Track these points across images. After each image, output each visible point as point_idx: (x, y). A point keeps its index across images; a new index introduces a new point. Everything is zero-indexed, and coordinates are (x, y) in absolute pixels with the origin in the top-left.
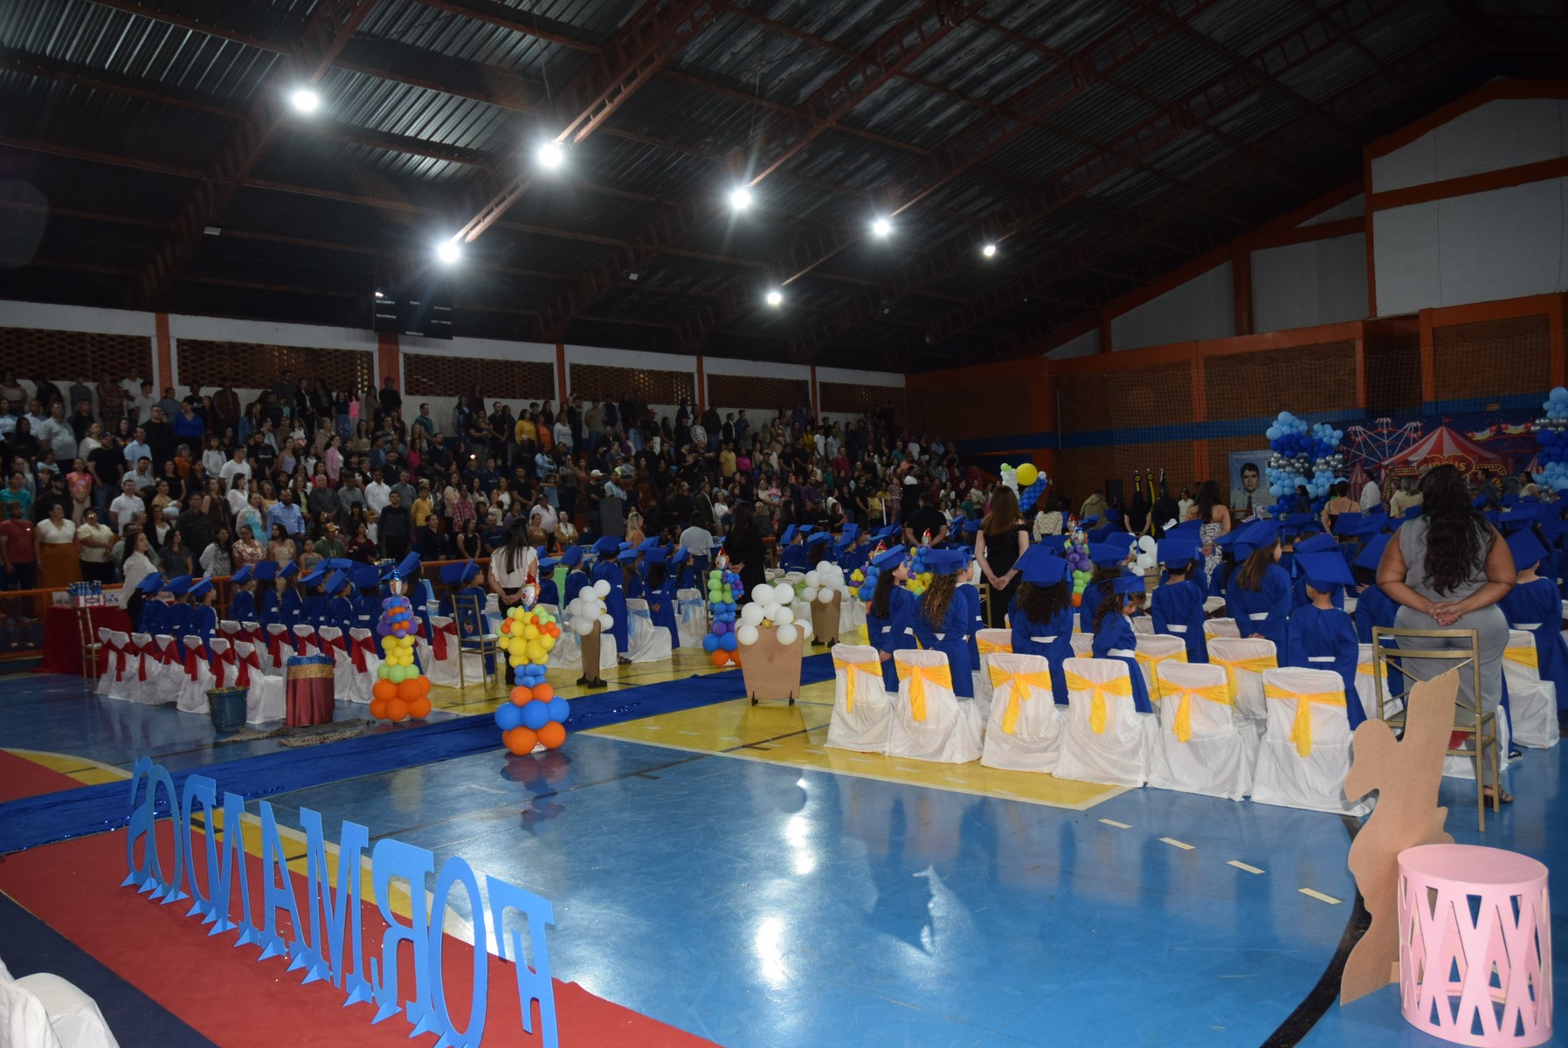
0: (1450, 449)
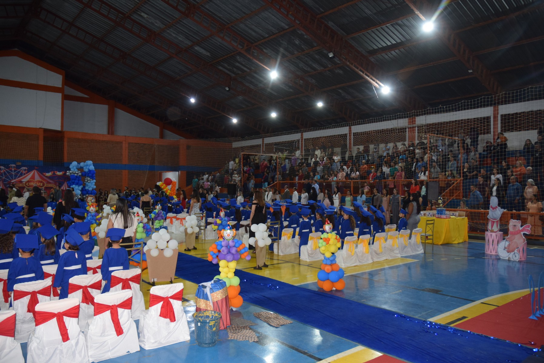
0: (37, 178)
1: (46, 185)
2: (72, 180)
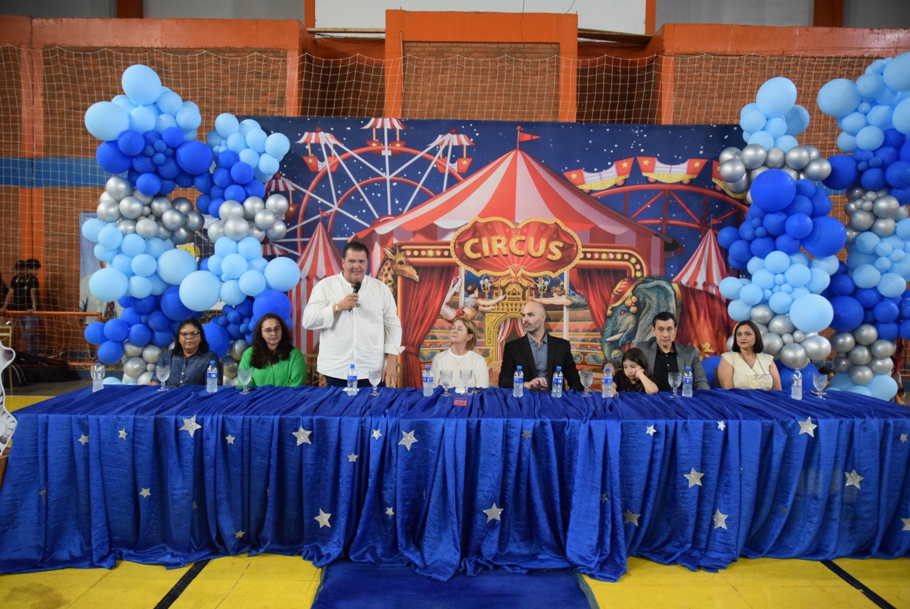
0: (530, 206)
1: (583, 252)
2: (767, 212)
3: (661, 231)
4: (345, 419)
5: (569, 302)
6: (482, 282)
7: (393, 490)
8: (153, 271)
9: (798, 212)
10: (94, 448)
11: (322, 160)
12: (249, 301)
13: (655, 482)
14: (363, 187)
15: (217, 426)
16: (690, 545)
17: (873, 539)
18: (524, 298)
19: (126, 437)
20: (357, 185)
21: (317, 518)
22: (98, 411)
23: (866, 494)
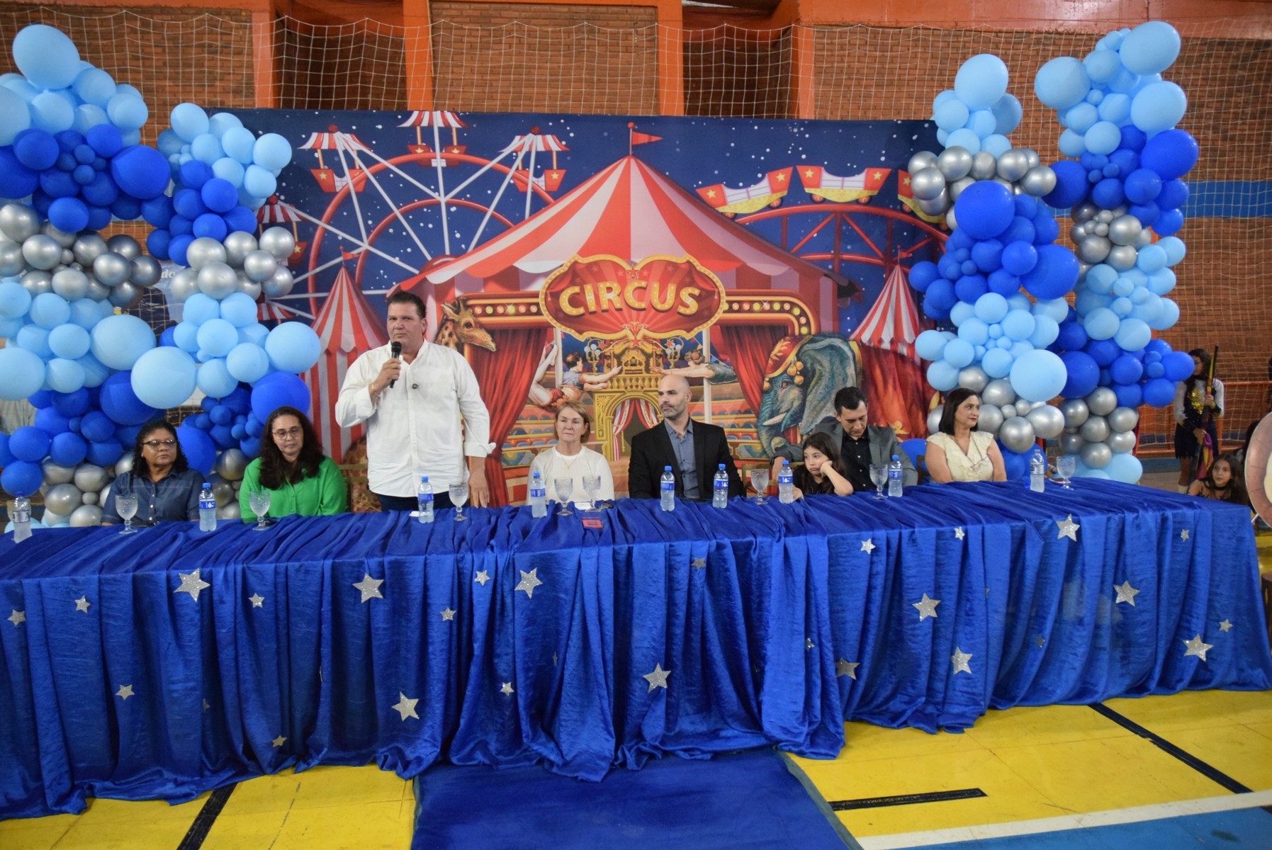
0: (652, 238)
1: (728, 302)
2: (976, 240)
3: (832, 270)
4: (432, 558)
5: (711, 373)
6: (587, 349)
7: (510, 657)
8: (85, 350)
9: (1019, 239)
10: (35, 630)
11: (342, 175)
12: (242, 391)
13: (874, 618)
14: (403, 214)
15: (235, 582)
16: (923, 699)
17: (1152, 669)
18: (648, 370)
19: (88, 608)
20: (397, 212)
21: (397, 707)
22: (36, 571)
23: (1142, 612)
